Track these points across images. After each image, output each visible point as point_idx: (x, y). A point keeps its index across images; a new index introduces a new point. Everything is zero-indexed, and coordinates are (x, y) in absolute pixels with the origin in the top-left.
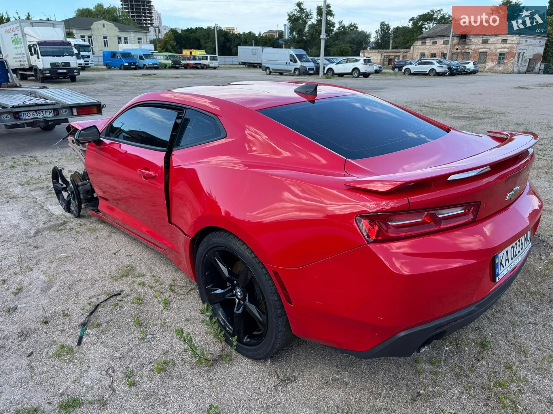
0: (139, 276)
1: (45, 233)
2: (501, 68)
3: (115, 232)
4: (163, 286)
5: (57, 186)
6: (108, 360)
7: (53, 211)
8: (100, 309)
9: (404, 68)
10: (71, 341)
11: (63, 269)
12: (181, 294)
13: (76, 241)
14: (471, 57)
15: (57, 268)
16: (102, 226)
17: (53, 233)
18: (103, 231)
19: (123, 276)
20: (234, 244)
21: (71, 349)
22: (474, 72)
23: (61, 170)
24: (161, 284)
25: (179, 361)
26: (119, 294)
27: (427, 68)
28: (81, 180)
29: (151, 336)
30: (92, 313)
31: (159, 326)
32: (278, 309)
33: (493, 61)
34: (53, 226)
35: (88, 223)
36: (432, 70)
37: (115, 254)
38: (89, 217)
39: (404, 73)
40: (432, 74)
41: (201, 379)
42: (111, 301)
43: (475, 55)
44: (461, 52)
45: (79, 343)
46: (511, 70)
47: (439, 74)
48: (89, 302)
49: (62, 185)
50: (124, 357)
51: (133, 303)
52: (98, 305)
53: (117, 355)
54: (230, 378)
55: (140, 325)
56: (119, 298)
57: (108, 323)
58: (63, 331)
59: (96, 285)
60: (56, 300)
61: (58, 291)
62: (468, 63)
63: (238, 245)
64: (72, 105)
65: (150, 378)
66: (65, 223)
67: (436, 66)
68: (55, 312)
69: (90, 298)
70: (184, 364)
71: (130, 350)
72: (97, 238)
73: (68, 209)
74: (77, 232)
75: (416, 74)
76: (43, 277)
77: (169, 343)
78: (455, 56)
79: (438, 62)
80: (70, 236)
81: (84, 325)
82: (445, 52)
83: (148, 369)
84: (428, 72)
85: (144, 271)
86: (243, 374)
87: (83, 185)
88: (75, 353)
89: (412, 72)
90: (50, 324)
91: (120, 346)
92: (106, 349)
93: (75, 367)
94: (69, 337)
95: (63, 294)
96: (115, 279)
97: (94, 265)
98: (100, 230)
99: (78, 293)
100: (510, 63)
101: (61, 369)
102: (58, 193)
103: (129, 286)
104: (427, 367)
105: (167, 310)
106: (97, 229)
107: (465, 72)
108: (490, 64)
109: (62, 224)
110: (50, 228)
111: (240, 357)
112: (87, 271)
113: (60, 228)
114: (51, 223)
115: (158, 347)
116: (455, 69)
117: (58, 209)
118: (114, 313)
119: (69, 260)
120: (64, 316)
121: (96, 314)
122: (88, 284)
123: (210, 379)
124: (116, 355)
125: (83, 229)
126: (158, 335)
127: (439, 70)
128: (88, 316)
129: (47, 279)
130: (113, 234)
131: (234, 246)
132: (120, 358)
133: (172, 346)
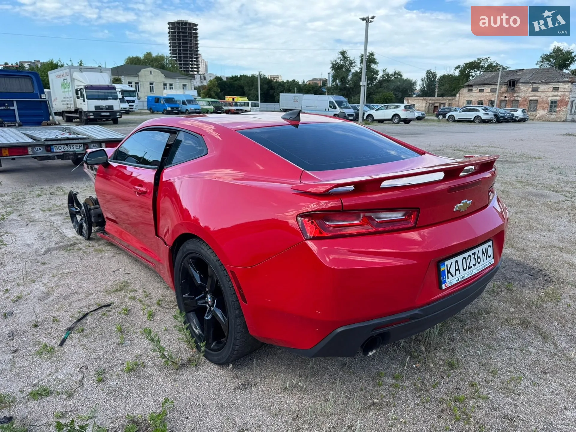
0: (132, 291)
1: (55, 252)
2: (552, 116)
3: (119, 254)
4: (152, 300)
5: (73, 210)
6: (84, 360)
7: (66, 234)
8: (89, 318)
9: (448, 115)
10: (54, 342)
11: (63, 282)
12: (167, 308)
13: (82, 259)
14: (520, 105)
15: (58, 282)
16: (109, 248)
17: (62, 252)
18: (109, 252)
19: (117, 290)
20: (202, 249)
21: (52, 349)
22: (523, 120)
23: (76, 194)
24: (150, 299)
25: (150, 364)
26: (109, 305)
27: (472, 115)
28: (93, 204)
29: (129, 342)
30: (79, 320)
31: (138, 335)
32: (236, 309)
33: (544, 109)
34: (63, 246)
35: (96, 245)
36: (477, 117)
37: (114, 272)
38: (98, 240)
39: (448, 120)
40: (477, 121)
41: (166, 381)
42: (100, 311)
43: (525, 103)
44: (509, 100)
45: (61, 344)
46: (564, 118)
47: (484, 121)
48: (79, 311)
49: (76, 209)
50: (99, 358)
51: (120, 313)
52: (87, 314)
53: (94, 356)
54: (194, 380)
55: (122, 332)
56: (108, 309)
57: (92, 329)
58: (49, 333)
59: (90, 298)
60: (50, 308)
61: (53, 300)
62: (517, 111)
63: (206, 249)
64: (101, 140)
65: (119, 376)
66: (75, 244)
67: (481, 113)
68: (46, 318)
69: (81, 308)
70: (153, 367)
71: (106, 353)
72: (101, 258)
73: (80, 232)
74: (85, 252)
75: (460, 121)
76: (42, 288)
77: (144, 348)
78: (503, 104)
79: (484, 109)
80: (76, 255)
81: (70, 329)
82: (493, 99)
83: (119, 369)
84: (472, 119)
85: (138, 287)
86: (207, 377)
87: (95, 209)
88: (56, 353)
89: (456, 119)
90: (39, 328)
91: (99, 348)
92: (85, 351)
93: (52, 363)
94: (53, 339)
95: (57, 303)
96: (108, 293)
97: (93, 280)
98: (106, 252)
99: (71, 303)
100: (563, 112)
101: (40, 364)
102: (73, 216)
103: (120, 299)
104: (389, 380)
105: (150, 321)
106: (103, 251)
107: (513, 120)
108: (541, 113)
109: (72, 245)
110: (59, 248)
111: (208, 363)
112: (84, 285)
113: (68, 248)
114: (62, 244)
115: (133, 352)
116: (502, 117)
117: (70, 232)
118: (101, 321)
119: (71, 275)
120: (54, 322)
121: (84, 321)
122: (83, 296)
123: (175, 381)
124: (92, 356)
125: (91, 250)
126: (136, 342)
127: (484, 117)
128: (75, 322)
129: (46, 290)
130: (117, 255)
131: (202, 251)
132: (95, 359)
133: (146, 351)
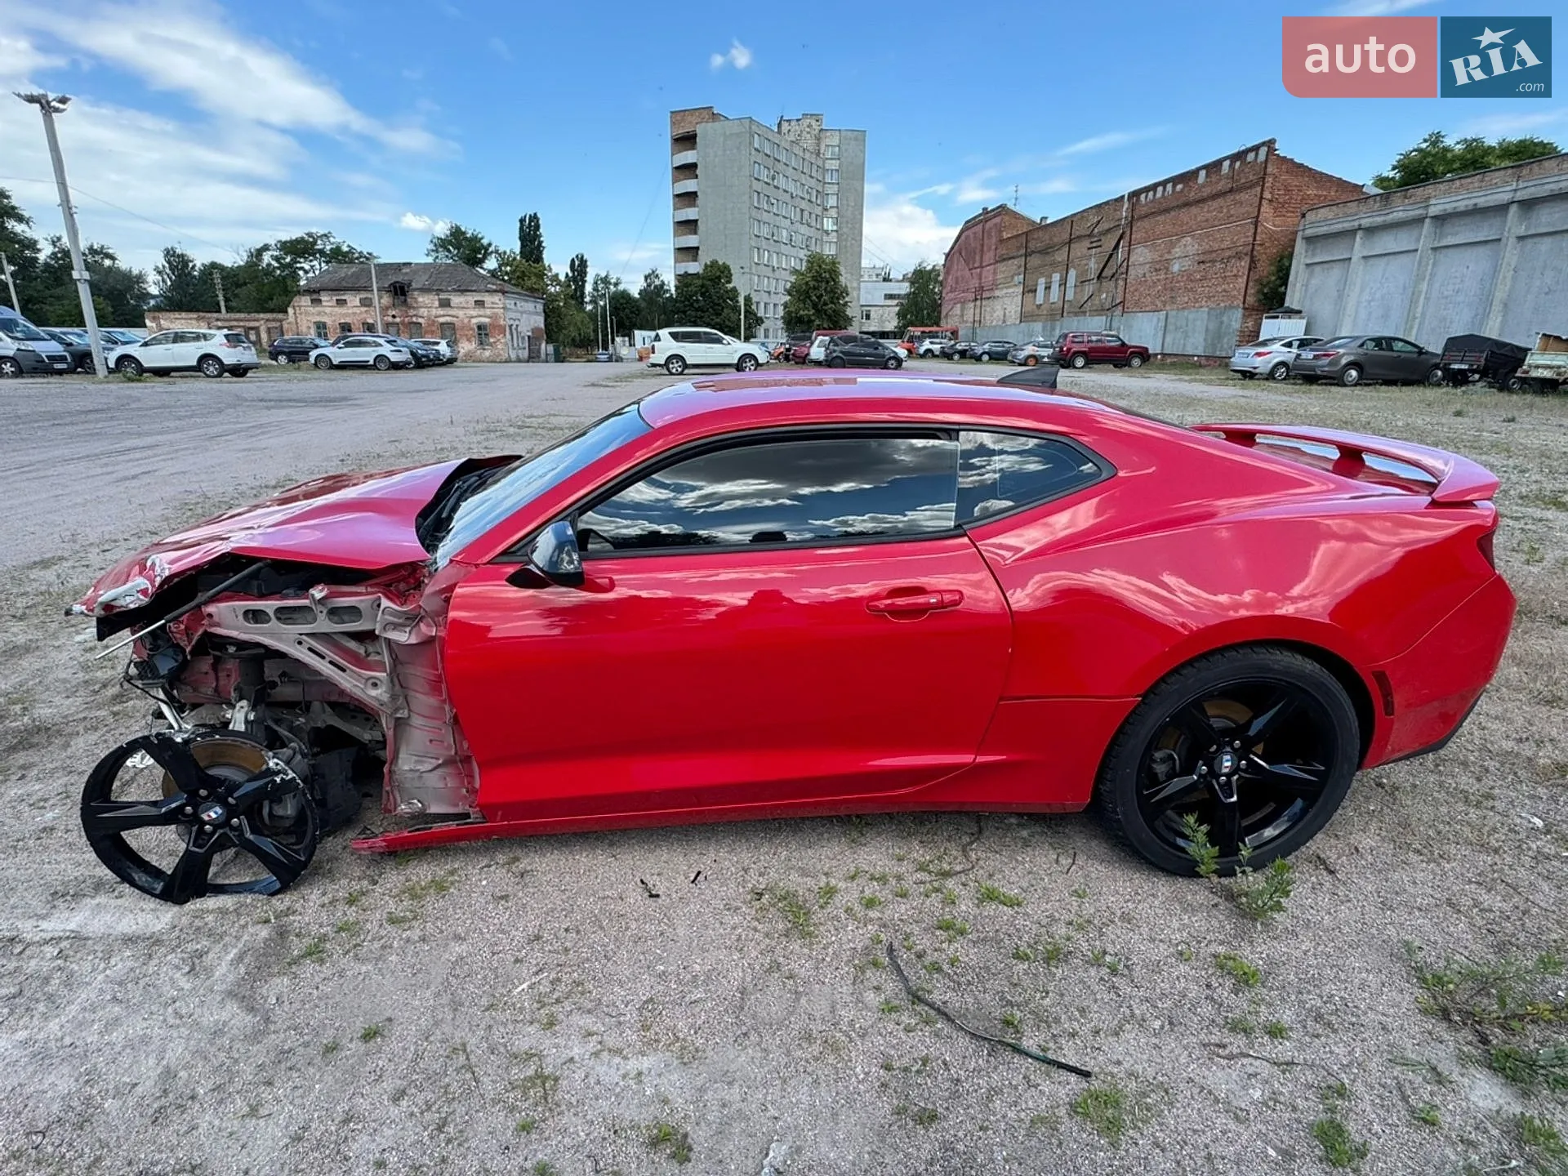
2: (487, 353)
9: (313, 354)
14: (426, 332)
22: (451, 361)
27: (368, 354)
33: (469, 340)
36: (380, 358)
39: (316, 364)
40: (382, 366)
43: (434, 328)
44: (403, 323)
46: (505, 356)
47: (396, 366)
62: (438, 343)
67: (386, 350)
75: (343, 366)
78: (392, 330)
79: (388, 342)
82: (370, 321)
84: (371, 362)
89: (335, 362)
100: (501, 345)
107: (438, 362)
108: (465, 347)
116: (423, 356)
127: (394, 358)
